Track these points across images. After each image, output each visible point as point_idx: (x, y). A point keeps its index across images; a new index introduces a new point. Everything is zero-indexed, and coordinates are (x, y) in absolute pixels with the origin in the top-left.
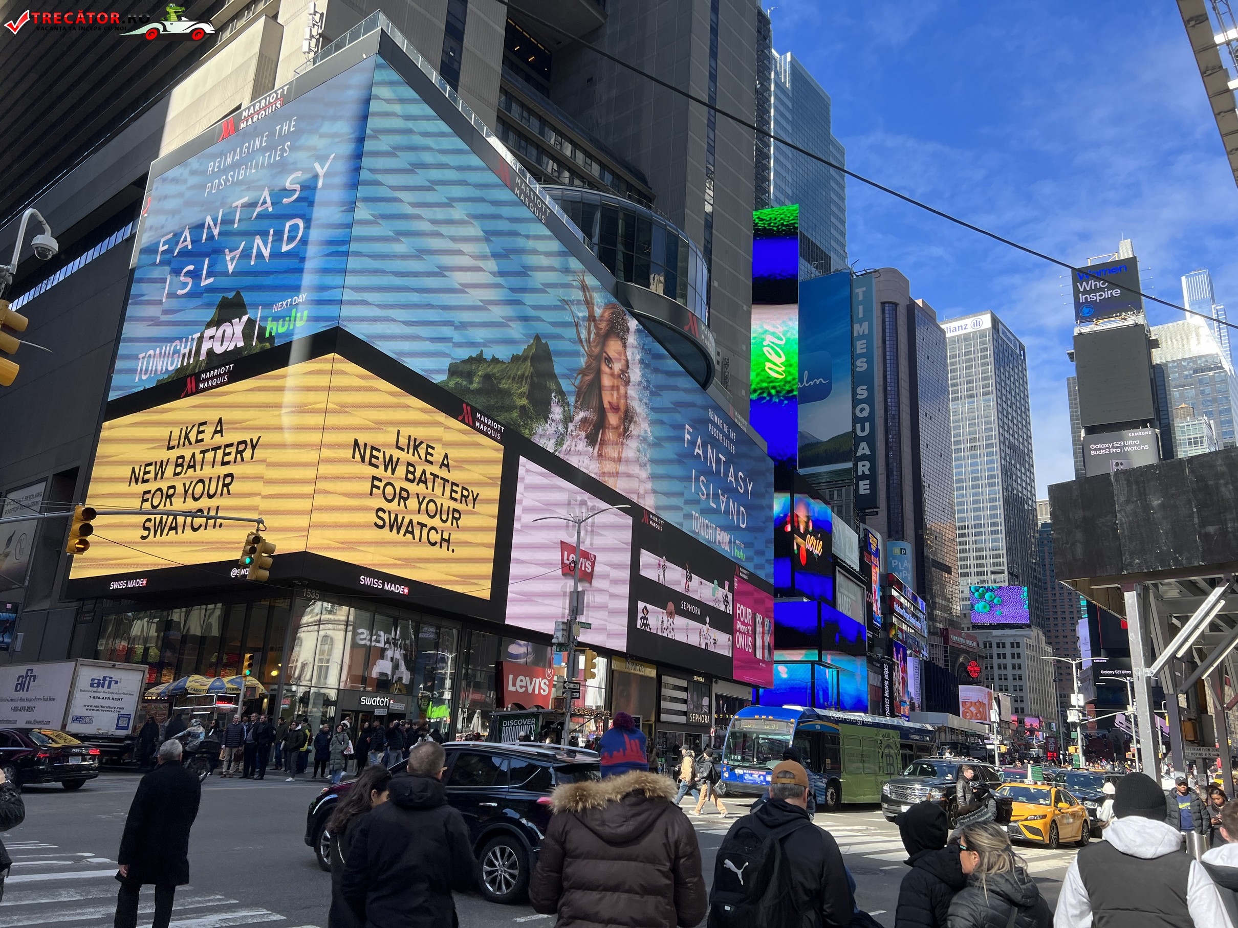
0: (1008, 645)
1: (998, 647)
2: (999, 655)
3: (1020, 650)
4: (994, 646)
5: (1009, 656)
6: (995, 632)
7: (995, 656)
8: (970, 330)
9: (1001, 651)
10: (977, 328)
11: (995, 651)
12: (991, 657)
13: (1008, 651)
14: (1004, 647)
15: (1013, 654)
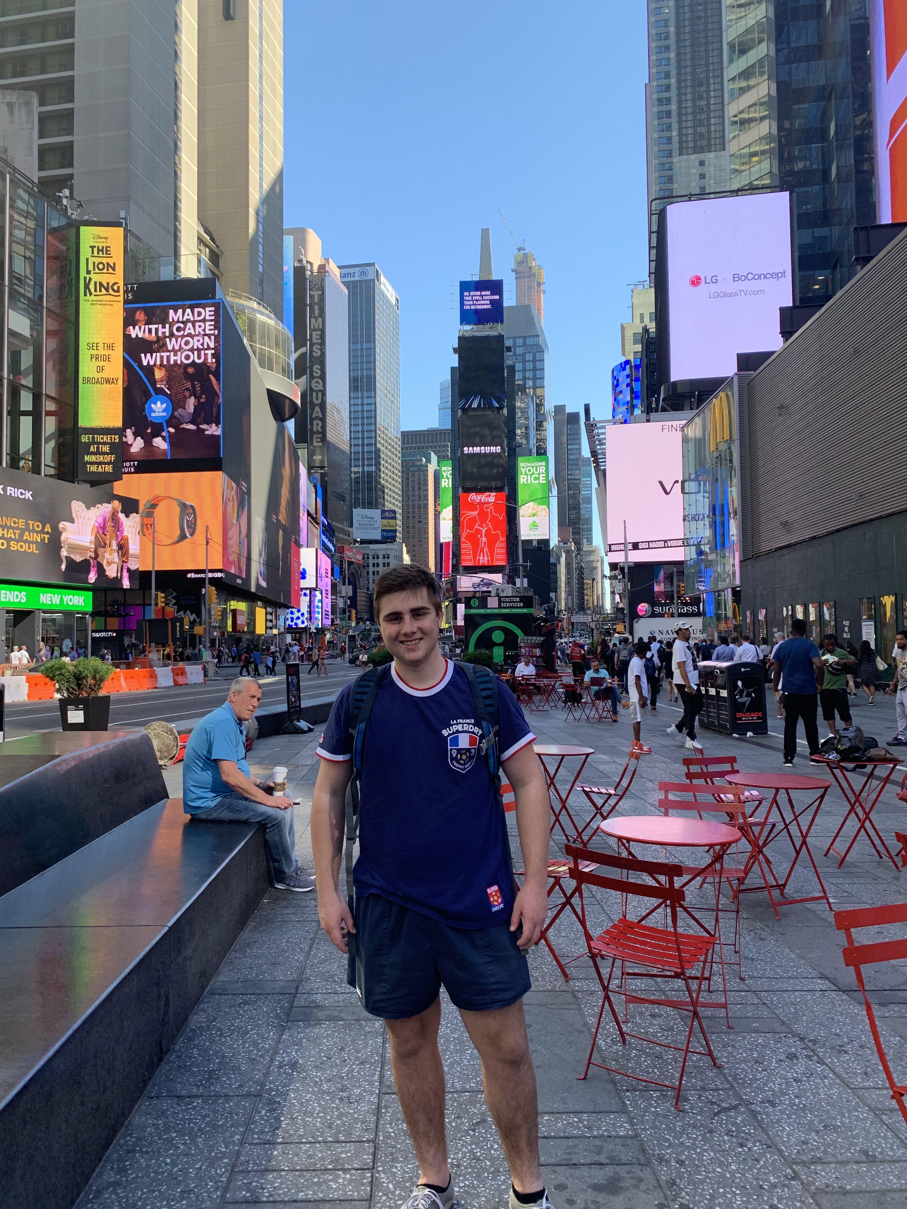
0: (381, 557)
1: (374, 558)
2: (374, 565)
3: (389, 561)
4: (371, 557)
5: (381, 565)
6: (372, 546)
7: (371, 565)
8: (357, 278)
9: (376, 561)
10: (364, 278)
11: (371, 561)
12: (368, 566)
13: (381, 561)
14: (378, 558)
15: (384, 564)
